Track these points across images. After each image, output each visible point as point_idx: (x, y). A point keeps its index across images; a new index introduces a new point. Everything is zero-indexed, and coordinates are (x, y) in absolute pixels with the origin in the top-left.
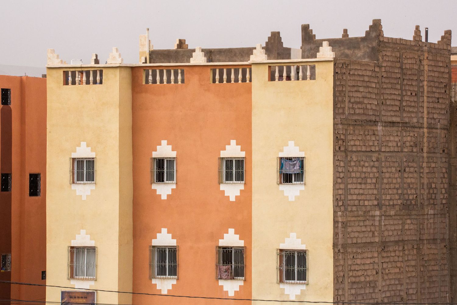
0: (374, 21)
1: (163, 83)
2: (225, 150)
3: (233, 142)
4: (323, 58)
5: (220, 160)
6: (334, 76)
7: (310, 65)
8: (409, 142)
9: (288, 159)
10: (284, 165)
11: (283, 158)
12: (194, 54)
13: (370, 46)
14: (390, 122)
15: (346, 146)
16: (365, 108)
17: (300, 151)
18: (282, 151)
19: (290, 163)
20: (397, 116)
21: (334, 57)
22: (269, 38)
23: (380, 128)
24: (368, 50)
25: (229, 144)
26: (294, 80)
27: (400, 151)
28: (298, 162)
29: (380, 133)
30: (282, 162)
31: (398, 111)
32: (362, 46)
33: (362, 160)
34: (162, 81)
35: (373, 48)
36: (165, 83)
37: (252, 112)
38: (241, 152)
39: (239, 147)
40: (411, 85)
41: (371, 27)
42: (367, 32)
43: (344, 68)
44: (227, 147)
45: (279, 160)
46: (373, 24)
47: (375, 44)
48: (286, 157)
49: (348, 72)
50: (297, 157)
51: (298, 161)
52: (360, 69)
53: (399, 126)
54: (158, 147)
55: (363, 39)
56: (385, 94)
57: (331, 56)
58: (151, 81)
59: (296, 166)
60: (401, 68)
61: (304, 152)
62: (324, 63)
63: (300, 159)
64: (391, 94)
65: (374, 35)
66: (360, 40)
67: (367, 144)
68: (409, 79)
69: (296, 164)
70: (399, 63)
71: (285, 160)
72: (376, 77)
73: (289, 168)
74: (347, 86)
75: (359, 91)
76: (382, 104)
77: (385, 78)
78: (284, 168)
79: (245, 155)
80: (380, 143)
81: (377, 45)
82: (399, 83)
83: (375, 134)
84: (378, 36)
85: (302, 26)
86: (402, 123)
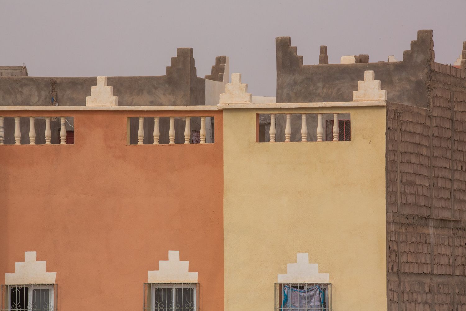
0: (420, 33)
1: (29, 143)
2: (157, 269)
3: (174, 255)
4: (365, 100)
5: (147, 288)
6: (386, 134)
7: (338, 114)
8: (461, 256)
9: (296, 287)
10: (289, 299)
11: (288, 284)
12: (93, 89)
13: (413, 79)
14: (441, 220)
15: (399, 263)
16: (417, 193)
17: (319, 273)
18: (284, 271)
19: (302, 294)
20: (448, 209)
21: (386, 99)
22: (173, 60)
23: (431, 231)
24: (408, 87)
25: (166, 258)
26: (306, 140)
27: (452, 274)
28: (318, 292)
29: (432, 240)
30: (286, 293)
31: (449, 199)
32: (396, 78)
33: (415, 291)
34: (25, 139)
35: (419, 84)
36: (32, 143)
37: (224, 199)
38: (190, 273)
39: (186, 263)
40: (461, 151)
41: (414, 44)
42: (406, 54)
43: (395, 119)
44: (162, 263)
45: (278, 288)
46: (418, 38)
47: (422, 75)
48: (293, 284)
49: (399, 128)
50: (316, 284)
51: (317, 290)
52: (411, 122)
53: (450, 228)
54: (18, 265)
55: (398, 67)
56: (436, 167)
57: (380, 97)
58: (3, 139)
59: (313, 300)
60: (451, 120)
61: (328, 274)
62: (367, 111)
63: (322, 287)
64: (442, 167)
65: (419, 58)
66: (392, 68)
67: (419, 261)
68: (460, 139)
69: (313, 295)
70: (449, 111)
71: (292, 290)
72: (427, 136)
73: (300, 303)
74: (399, 153)
75: (411, 163)
76: (433, 186)
77: (436, 137)
78: (289, 304)
79: (198, 280)
80: (432, 259)
81: (427, 78)
82: (450, 148)
83: (427, 243)
84: (429, 61)
85: (277, 40)
86: (453, 221)
